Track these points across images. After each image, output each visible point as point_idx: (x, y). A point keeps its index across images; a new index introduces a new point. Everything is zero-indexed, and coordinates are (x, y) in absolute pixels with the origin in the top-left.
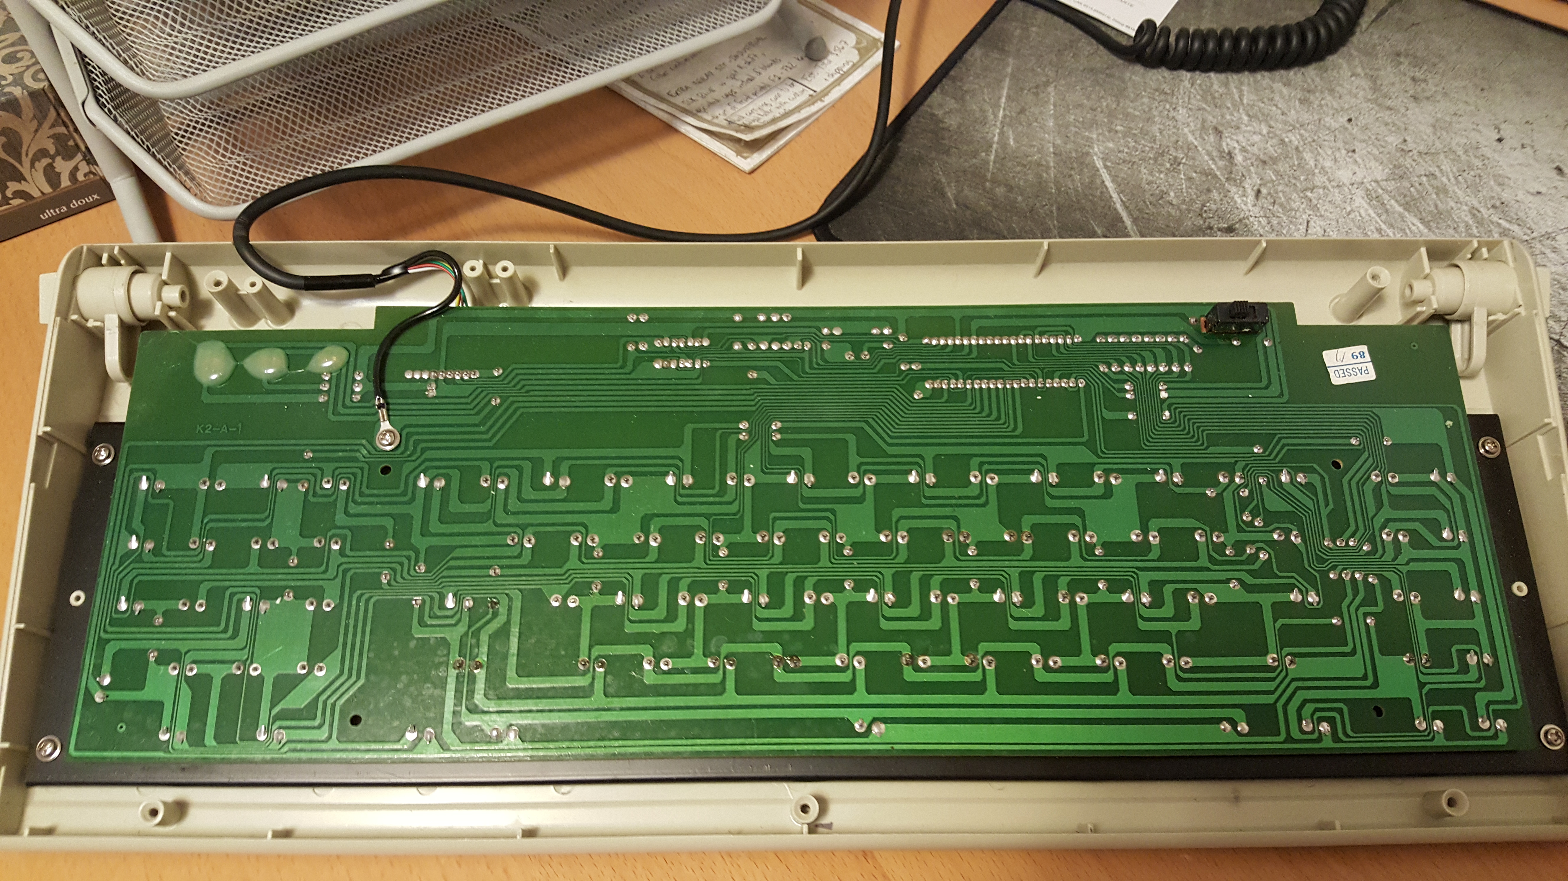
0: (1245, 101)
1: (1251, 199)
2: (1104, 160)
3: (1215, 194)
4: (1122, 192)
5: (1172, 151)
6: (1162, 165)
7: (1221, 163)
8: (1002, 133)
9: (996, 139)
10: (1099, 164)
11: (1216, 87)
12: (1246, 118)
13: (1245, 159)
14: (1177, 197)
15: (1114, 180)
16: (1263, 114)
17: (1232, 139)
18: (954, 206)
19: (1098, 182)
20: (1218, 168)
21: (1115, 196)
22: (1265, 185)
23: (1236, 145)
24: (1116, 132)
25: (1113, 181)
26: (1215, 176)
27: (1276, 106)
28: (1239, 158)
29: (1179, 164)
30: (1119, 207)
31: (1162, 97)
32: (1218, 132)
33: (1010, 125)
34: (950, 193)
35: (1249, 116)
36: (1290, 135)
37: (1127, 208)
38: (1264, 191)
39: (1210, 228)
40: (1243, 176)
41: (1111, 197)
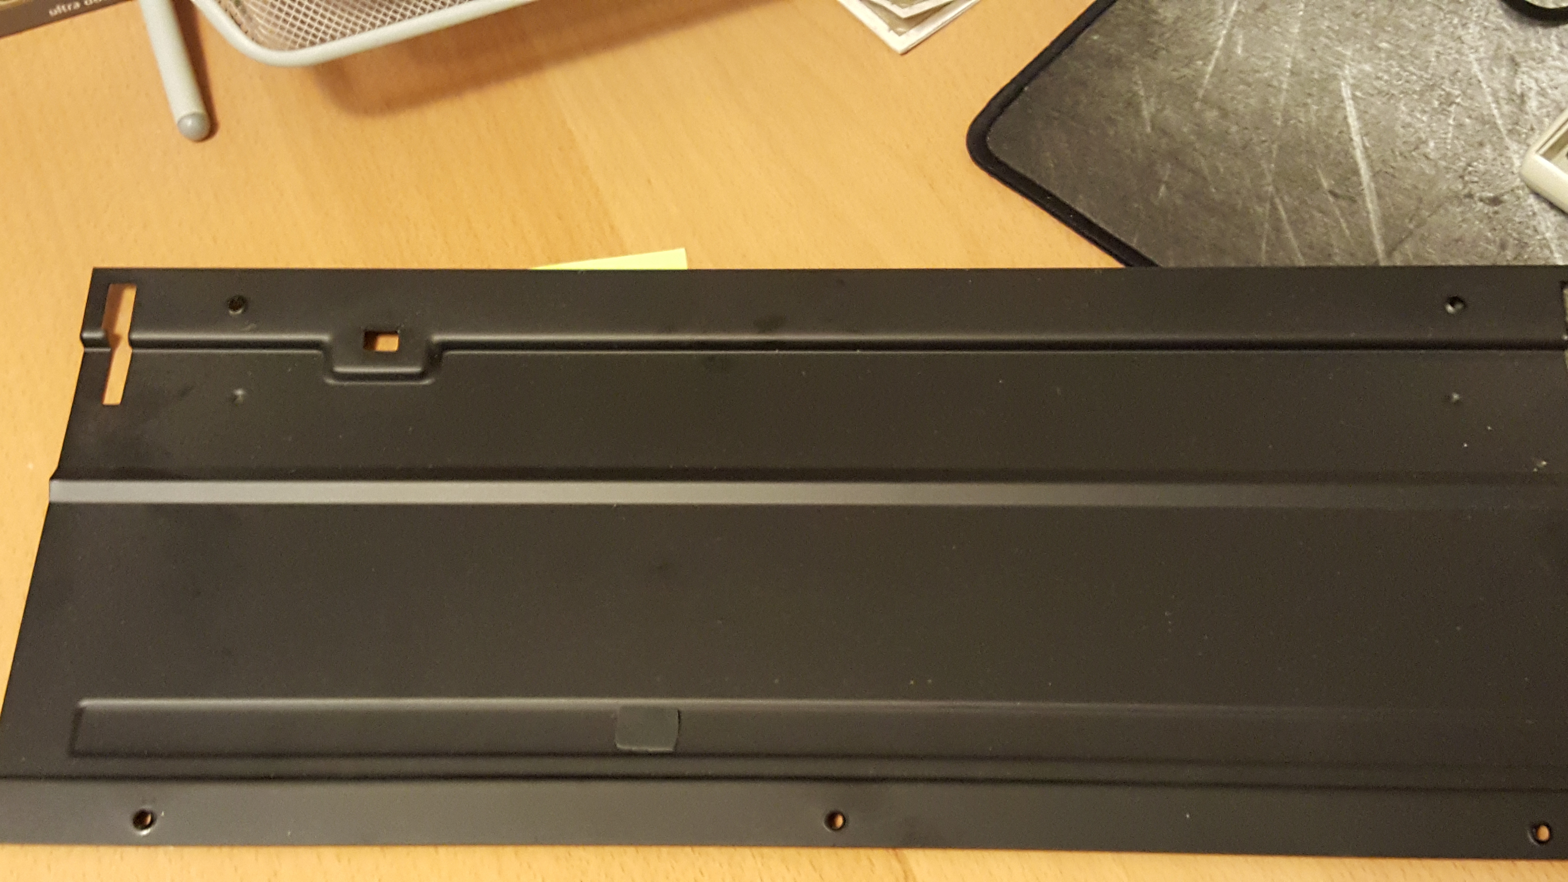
2: (1354, 87)
3: (1488, 151)
4: (1367, 134)
5: (1447, 86)
6: (1429, 103)
7: (1506, 108)
8: (1229, 37)
9: (1220, 43)
10: (1346, 92)
12: (1557, 48)
13: (1541, 106)
14: (1437, 148)
15: (1361, 115)
17: (1530, 76)
18: (1149, 130)
19: (1339, 116)
20: (1502, 115)
21: (1357, 139)
23: (1533, 85)
24: (1379, 49)
25: (1359, 118)
26: (1495, 126)
28: (1532, 104)
29: (1452, 103)
30: (1359, 154)
32: (1514, 64)
33: (1242, 26)
34: (1146, 112)
37: (1368, 157)
39: (1470, 196)
40: (1532, 129)
41: (1351, 140)
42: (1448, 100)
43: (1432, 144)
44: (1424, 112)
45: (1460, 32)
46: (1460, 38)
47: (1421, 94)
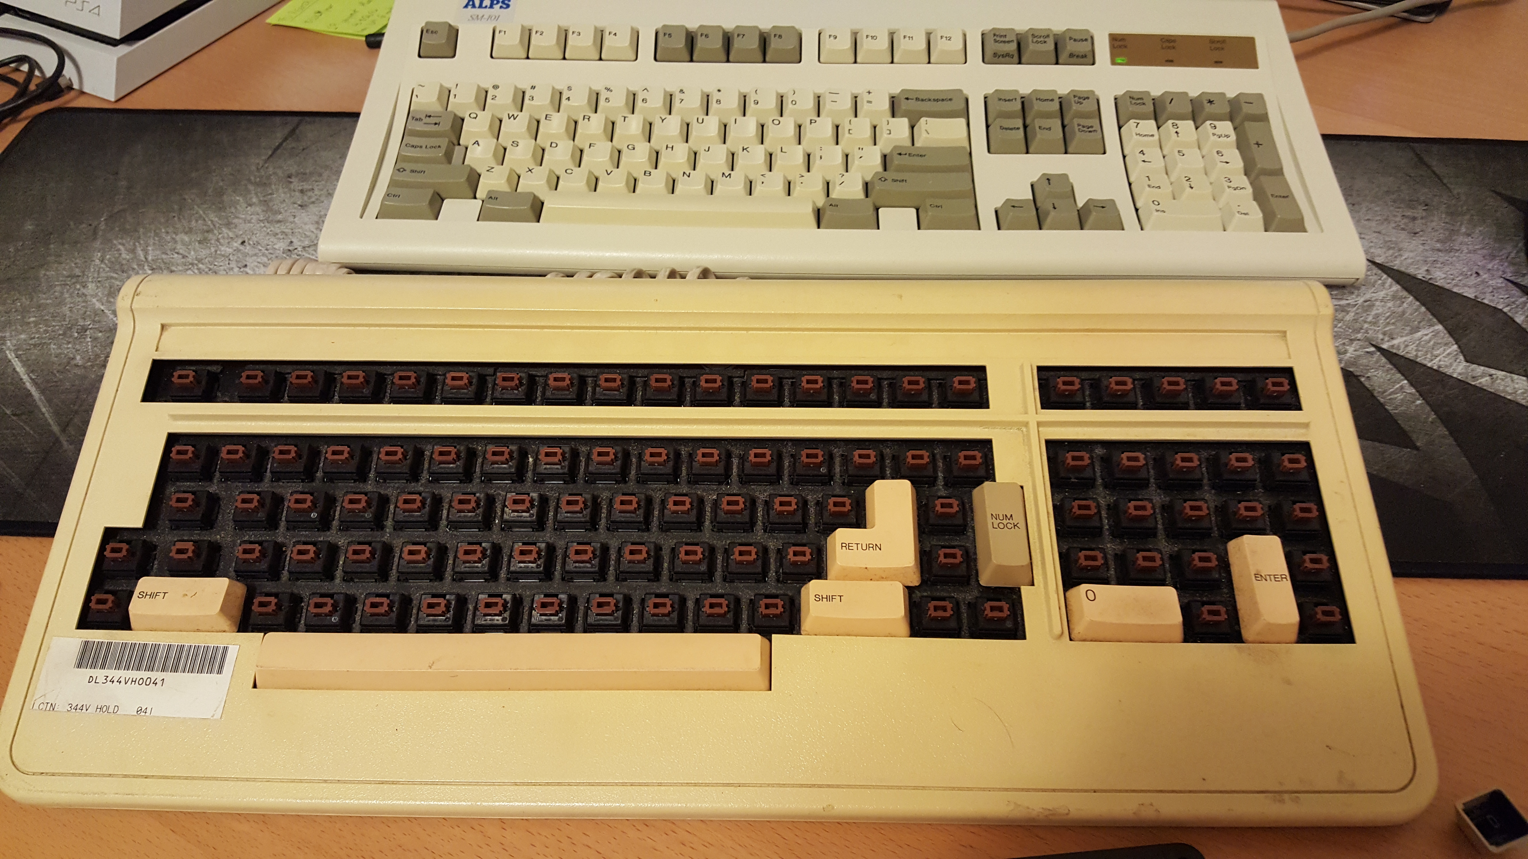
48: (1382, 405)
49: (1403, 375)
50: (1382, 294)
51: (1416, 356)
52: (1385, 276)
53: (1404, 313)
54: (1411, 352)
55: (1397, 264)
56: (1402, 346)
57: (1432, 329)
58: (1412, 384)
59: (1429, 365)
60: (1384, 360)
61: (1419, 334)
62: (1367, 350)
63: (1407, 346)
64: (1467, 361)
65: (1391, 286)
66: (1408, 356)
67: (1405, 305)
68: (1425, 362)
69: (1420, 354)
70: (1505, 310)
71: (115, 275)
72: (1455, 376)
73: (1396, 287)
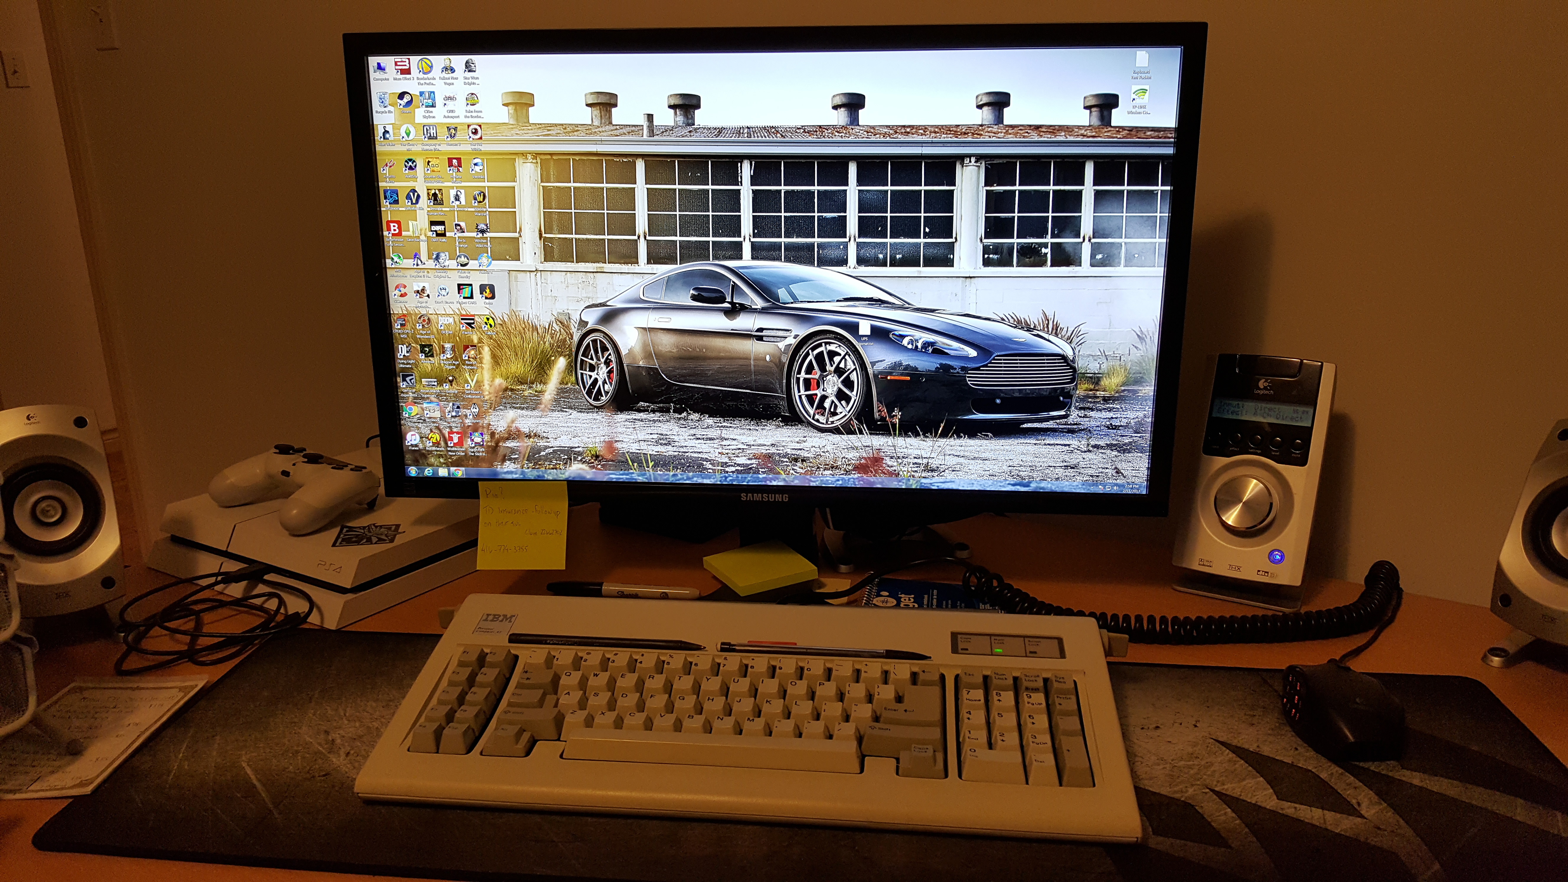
0: (347, 715)
1: (343, 756)
2: (248, 762)
3: (320, 761)
5: (295, 748)
6: (287, 756)
7: (326, 746)
8: (180, 765)
9: (175, 768)
10: (244, 765)
11: (330, 712)
12: (346, 722)
13: (342, 741)
14: (294, 768)
15: (254, 769)
16: (358, 718)
17: (335, 734)
19: (243, 773)
20: (324, 748)
21: (253, 777)
22: (353, 749)
23: (338, 736)
24: (259, 747)
25: (253, 771)
26: (321, 753)
27: (368, 712)
28: (339, 741)
29: (299, 752)
30: (255, 782)
31: (293, 724)
32: (327, 732)
33: (186, 760)
35: (349, 720)
36: (374, 723)
38: (352, 752)
39: (314, 777)
40: (340, 748)
41: (250, 778)
42: (297, 752)
43: (291, 767)
44: (285, 759)
45: (299, 731)
46: (299, 732)
47: (282, 754)
48: (1209, 823)
49: (1227, 805)
50: (1219, 759)
51: (1241, 795)
52: (1224, 749)
53: (1235, 770)
54: (1236, 793)
55: (1235, 742)
56: (1230, 790)
57: (1254, 780)
58: (1233, 811)
59: (1249, 801)
60: (1215, 797)
61: (1244, 783)
62: (1204, 791)
63: (1234, 789)
64: (1278, 799)
65: (1228, 755)
66: (1234, 795)
67: (1237, 766)
68: (1245, 799)
69: (1243, 794)
70: (1313, 770)
71: (322, 723)
72: (1268, 807)
73: (1231, 755)
